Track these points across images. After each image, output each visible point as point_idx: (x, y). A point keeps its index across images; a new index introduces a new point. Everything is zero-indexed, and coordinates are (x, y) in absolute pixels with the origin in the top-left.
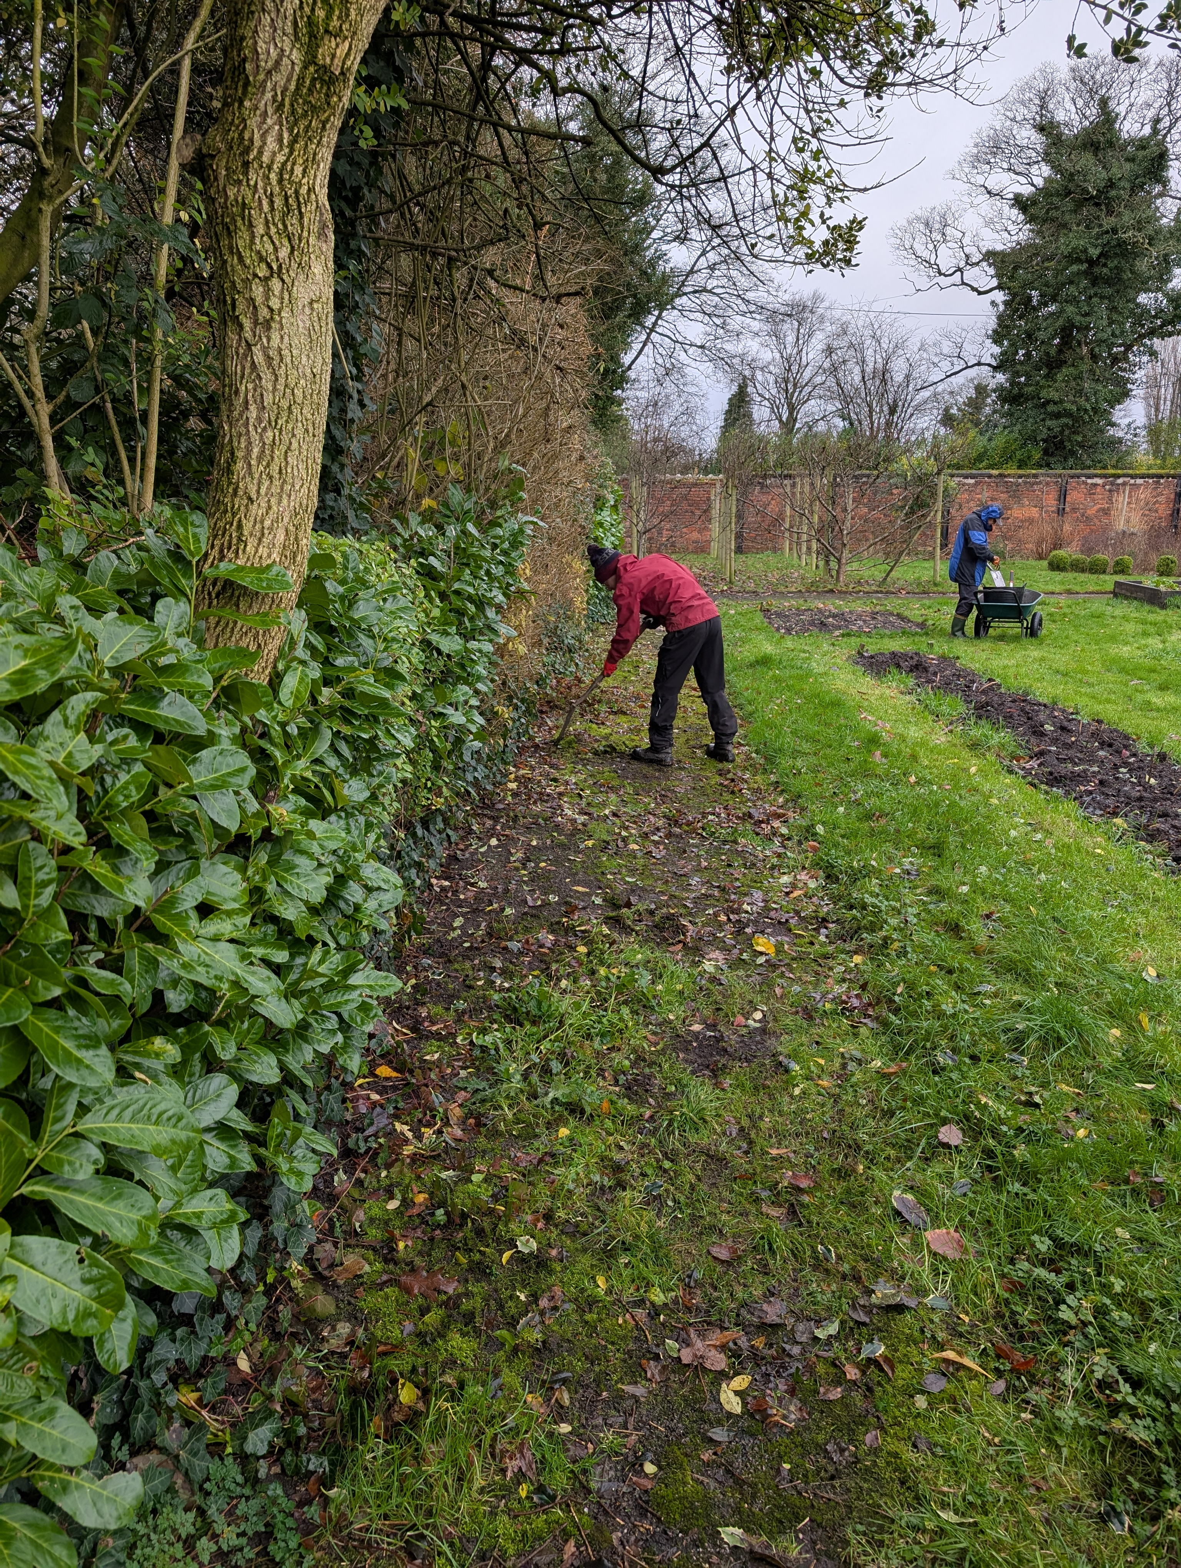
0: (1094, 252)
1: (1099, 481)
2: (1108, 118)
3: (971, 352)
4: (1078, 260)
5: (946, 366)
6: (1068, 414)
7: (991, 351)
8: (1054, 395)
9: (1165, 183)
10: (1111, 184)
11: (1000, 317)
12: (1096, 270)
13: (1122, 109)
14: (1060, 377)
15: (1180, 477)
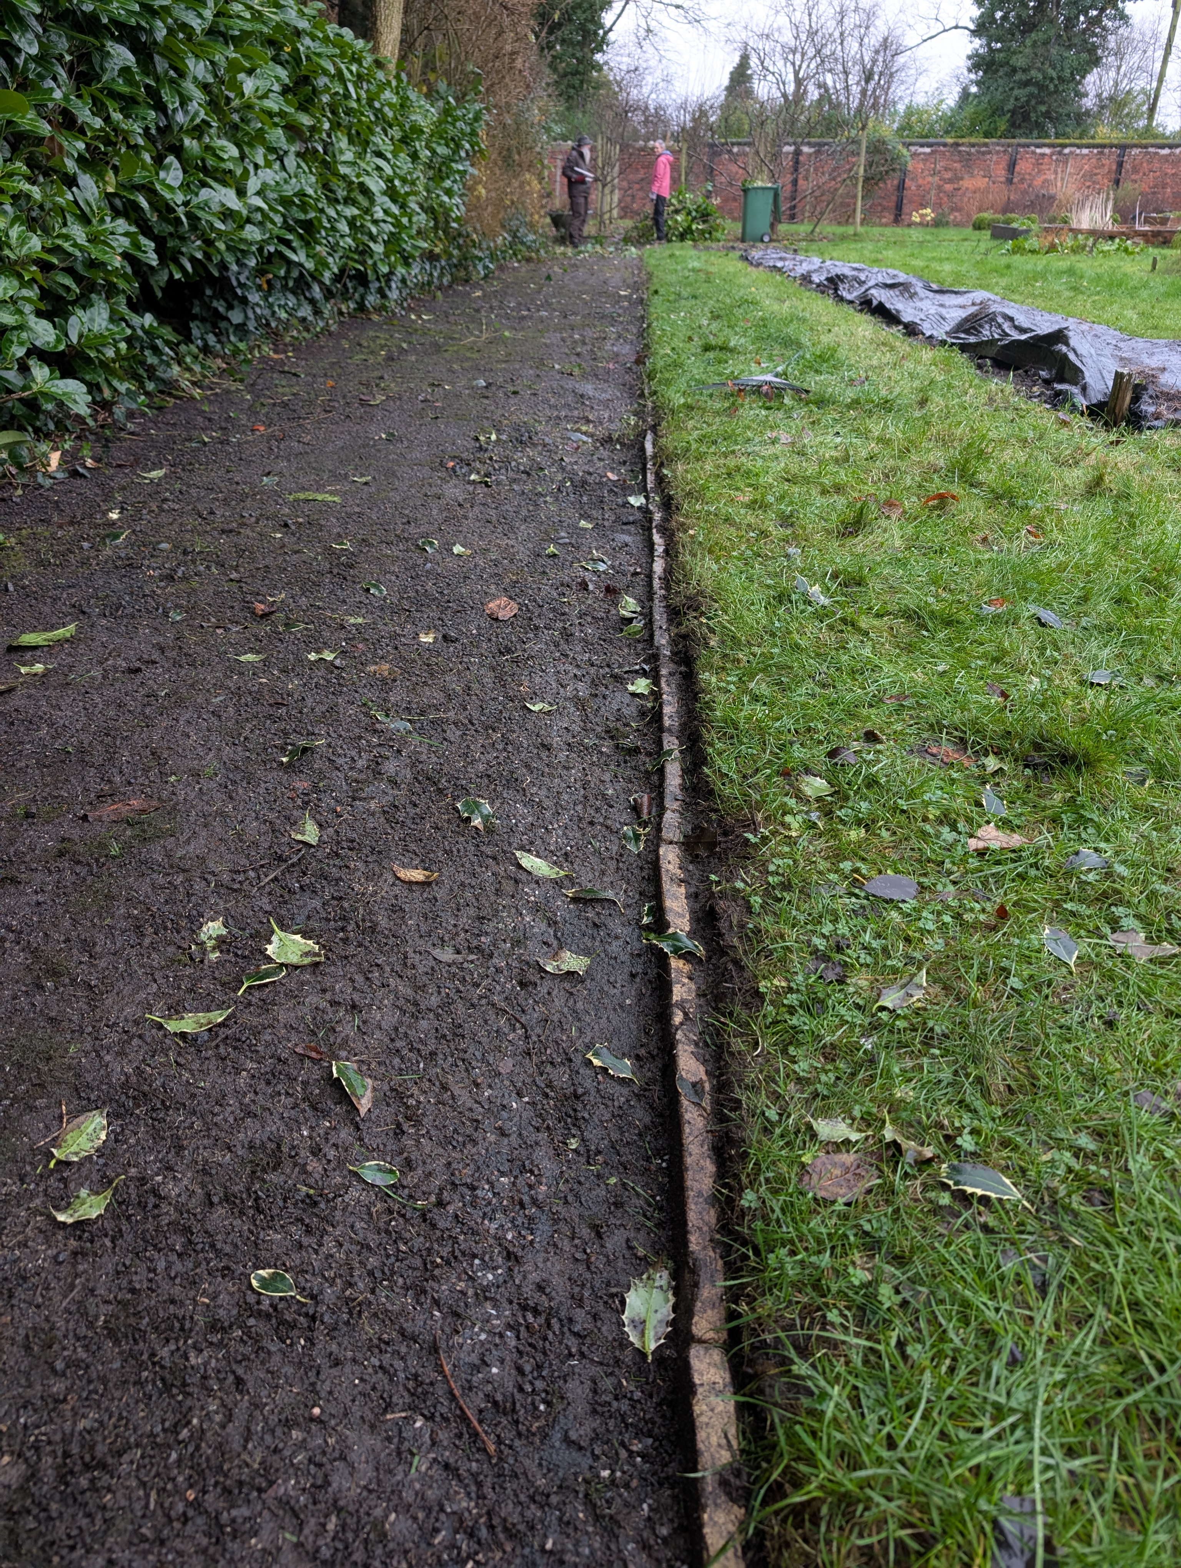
1: (1047, 151)
6: (1037, 84)
7: (971, 14)
8: (1023, 62)
14: (1028, 42)
15: (1123, 147)
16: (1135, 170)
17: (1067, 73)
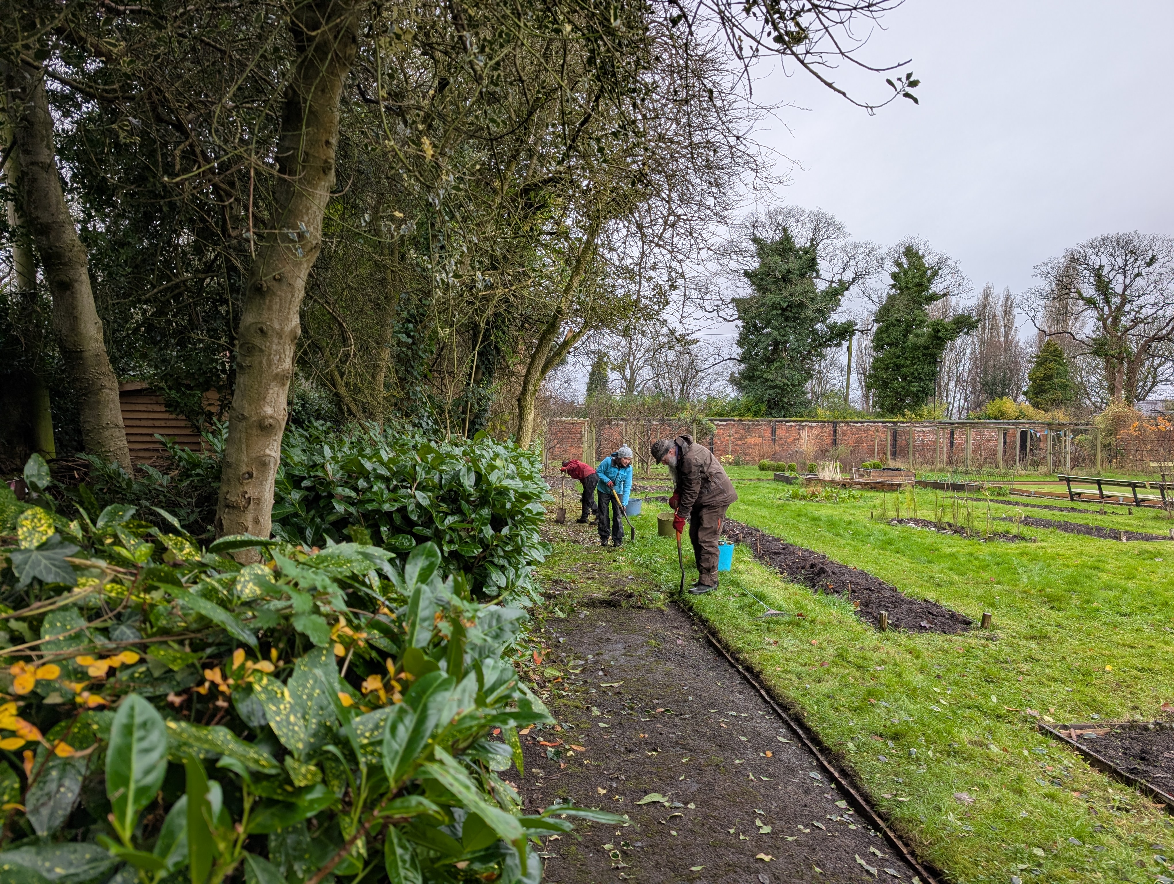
0: (784, 305)
1: (793, 424)
2: (787, 238)
3: (725, 353)
4: (776, 309)
5: (711, 360)
6: (780, 388)
7: (737, 351)
8: (770, 377)
9: (817, 272)
10: (789, 271)
11: (740, 334)
12: (786, 313)
13: (794, 233)
14: (773, 367)
15: (835, 423)
16: (844, 434)
17: (796, 383)
